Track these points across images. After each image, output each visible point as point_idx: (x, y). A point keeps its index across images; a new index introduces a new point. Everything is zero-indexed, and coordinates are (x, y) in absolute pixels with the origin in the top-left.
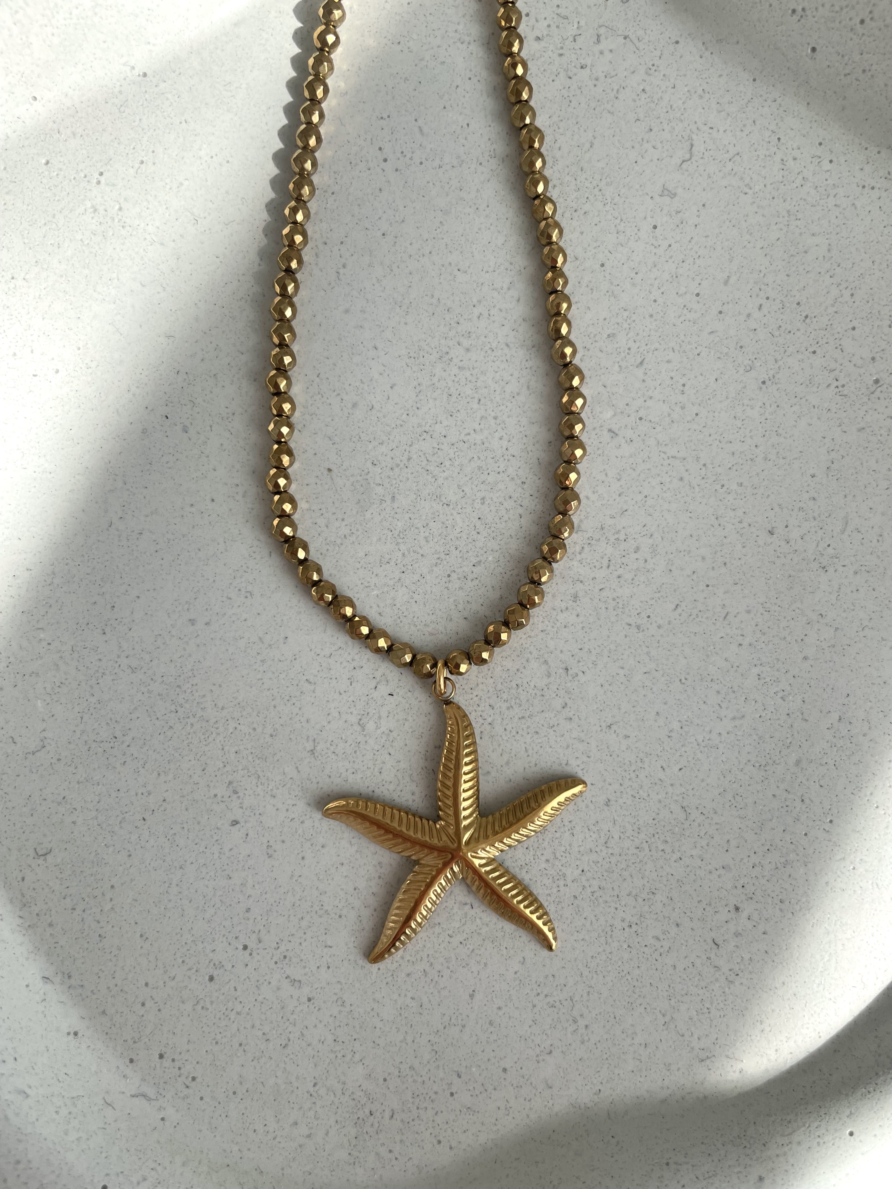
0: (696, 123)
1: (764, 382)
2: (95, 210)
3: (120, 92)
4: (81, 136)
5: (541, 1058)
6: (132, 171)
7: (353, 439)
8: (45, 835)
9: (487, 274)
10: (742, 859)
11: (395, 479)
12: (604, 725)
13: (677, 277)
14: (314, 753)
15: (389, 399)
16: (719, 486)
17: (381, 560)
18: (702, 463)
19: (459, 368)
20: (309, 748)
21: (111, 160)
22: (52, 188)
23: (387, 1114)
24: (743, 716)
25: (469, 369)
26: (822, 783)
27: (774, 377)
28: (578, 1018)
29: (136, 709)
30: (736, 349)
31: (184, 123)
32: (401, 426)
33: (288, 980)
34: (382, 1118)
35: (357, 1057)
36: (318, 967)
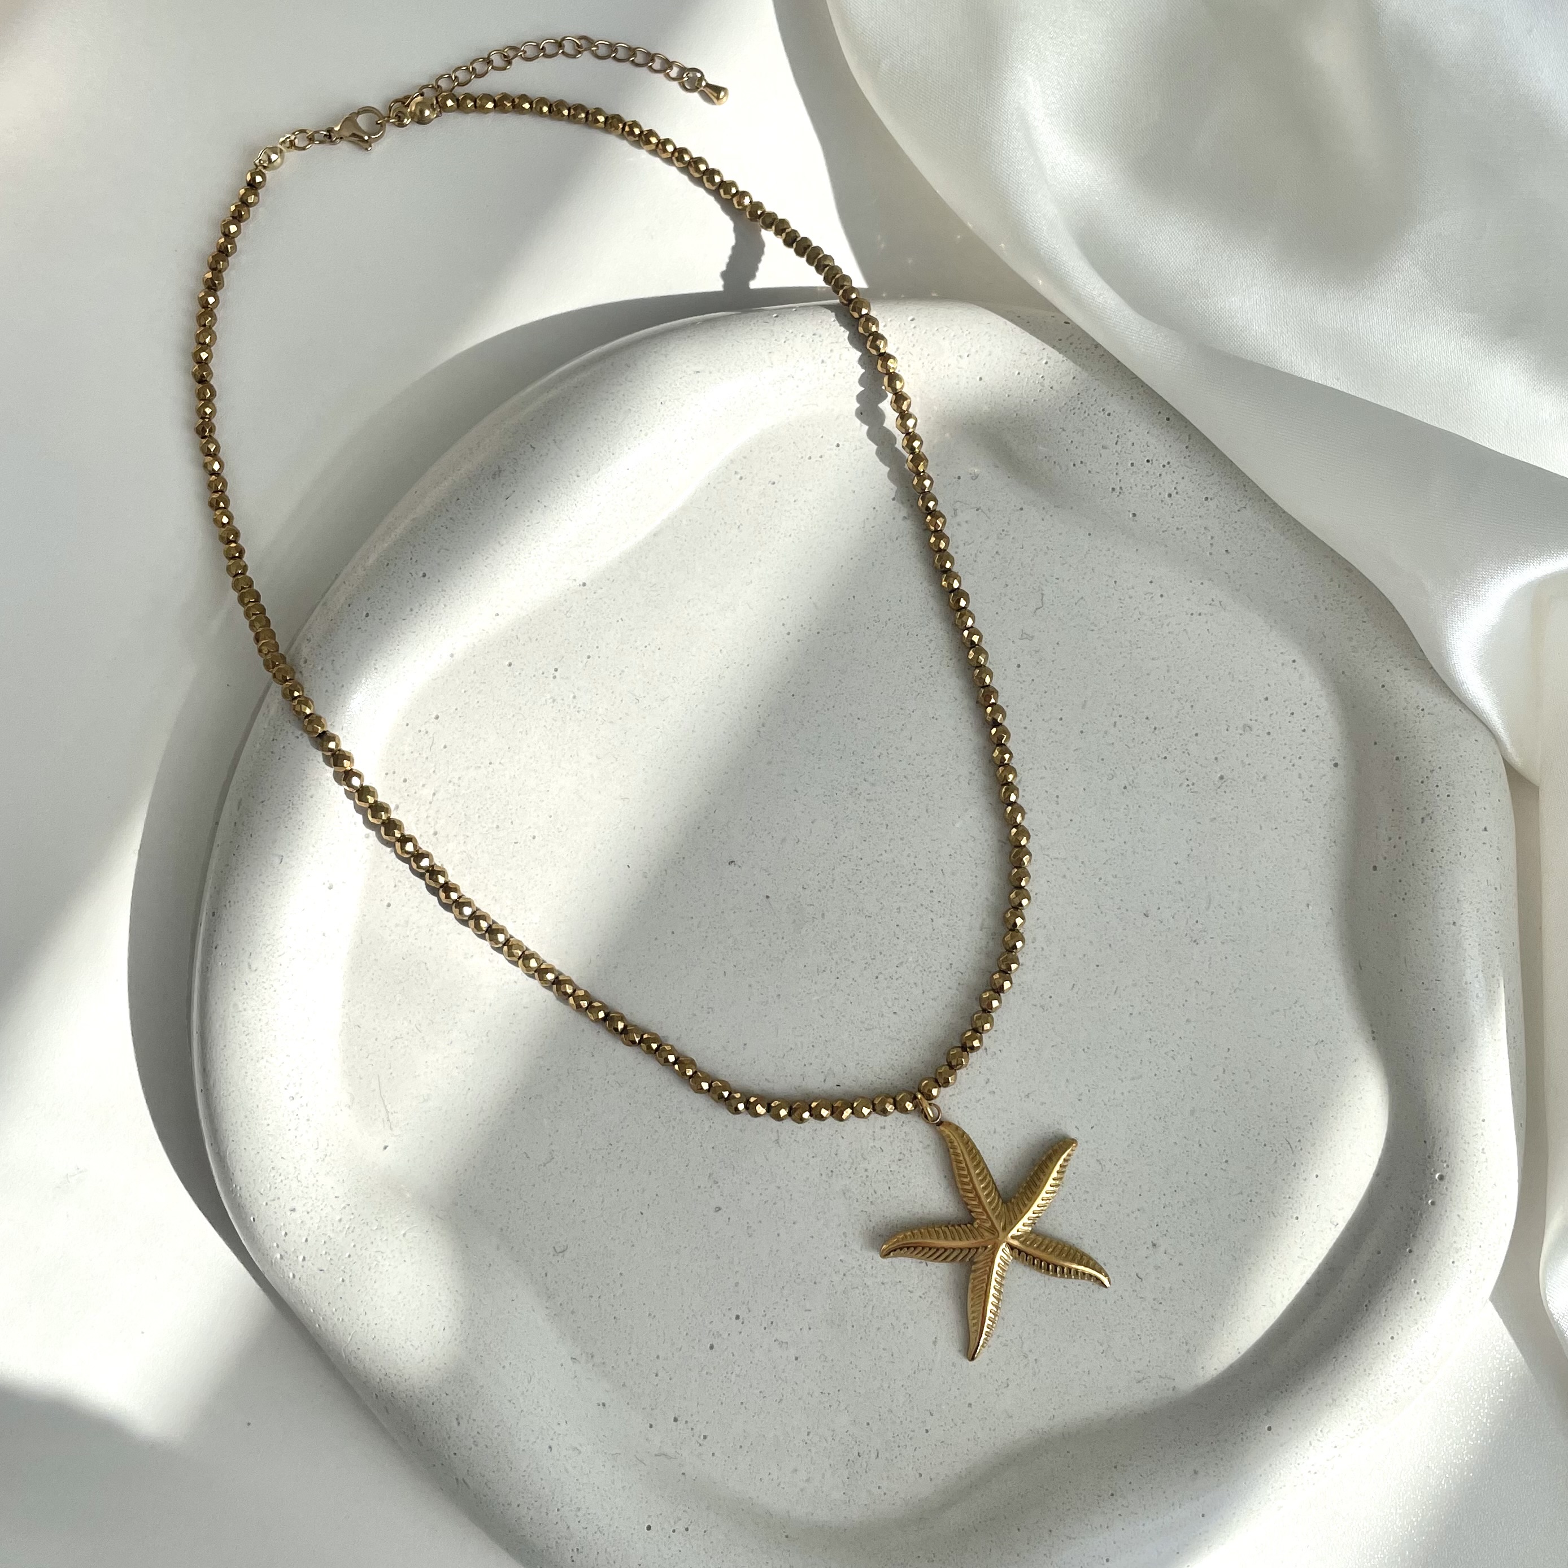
0: (1044, 575)
1: (1125, 788)
2: (554, 701)
3: (565, 601)
4: (537, 640)
5: (999, 1392)
6: (581, 665)
7: (785, 869)
8: (561, 1235)
9: (883, 720)
10: (1153, 1201)
11: (823, 899)
12: (1023, 1095)
13: (1041, 706)
14: (778, 1143)
15: (811, 832)
16: (1098, 879)
17: (818, 969)
18: (1081, 861)
19: (867, 800)
20: (774, 1139)
21: (563, 657)
22: (517, 685)
23: (873, 1455)
24: (1141, 1076)
25: (876, 801)
26: (1215, 1128)
27: (1133, 782)
28: (1028, 1353)
29: (625, 1118)
30: (1098, 762)
31: (620, 621)
32: (824, 853)
33: (777, 1343)
34: (869, 1458)
35: (843, 1406)
36: (801, 1329)
